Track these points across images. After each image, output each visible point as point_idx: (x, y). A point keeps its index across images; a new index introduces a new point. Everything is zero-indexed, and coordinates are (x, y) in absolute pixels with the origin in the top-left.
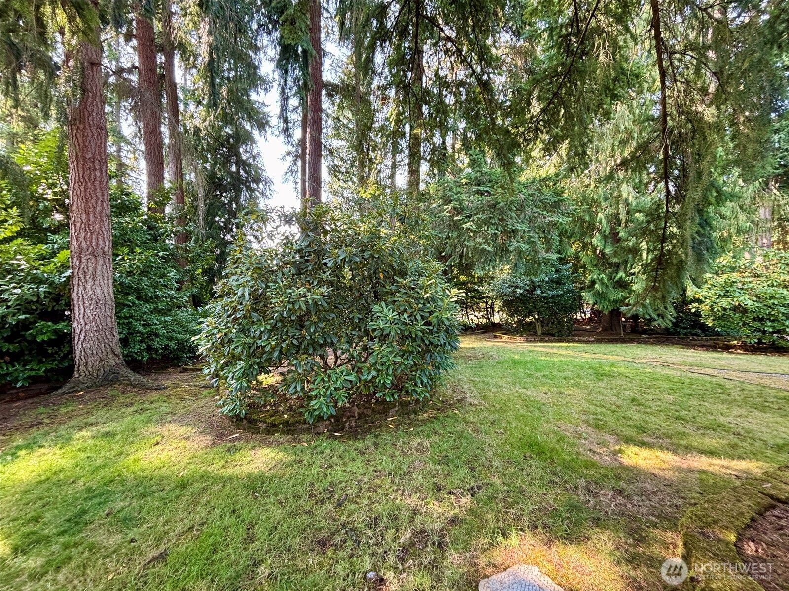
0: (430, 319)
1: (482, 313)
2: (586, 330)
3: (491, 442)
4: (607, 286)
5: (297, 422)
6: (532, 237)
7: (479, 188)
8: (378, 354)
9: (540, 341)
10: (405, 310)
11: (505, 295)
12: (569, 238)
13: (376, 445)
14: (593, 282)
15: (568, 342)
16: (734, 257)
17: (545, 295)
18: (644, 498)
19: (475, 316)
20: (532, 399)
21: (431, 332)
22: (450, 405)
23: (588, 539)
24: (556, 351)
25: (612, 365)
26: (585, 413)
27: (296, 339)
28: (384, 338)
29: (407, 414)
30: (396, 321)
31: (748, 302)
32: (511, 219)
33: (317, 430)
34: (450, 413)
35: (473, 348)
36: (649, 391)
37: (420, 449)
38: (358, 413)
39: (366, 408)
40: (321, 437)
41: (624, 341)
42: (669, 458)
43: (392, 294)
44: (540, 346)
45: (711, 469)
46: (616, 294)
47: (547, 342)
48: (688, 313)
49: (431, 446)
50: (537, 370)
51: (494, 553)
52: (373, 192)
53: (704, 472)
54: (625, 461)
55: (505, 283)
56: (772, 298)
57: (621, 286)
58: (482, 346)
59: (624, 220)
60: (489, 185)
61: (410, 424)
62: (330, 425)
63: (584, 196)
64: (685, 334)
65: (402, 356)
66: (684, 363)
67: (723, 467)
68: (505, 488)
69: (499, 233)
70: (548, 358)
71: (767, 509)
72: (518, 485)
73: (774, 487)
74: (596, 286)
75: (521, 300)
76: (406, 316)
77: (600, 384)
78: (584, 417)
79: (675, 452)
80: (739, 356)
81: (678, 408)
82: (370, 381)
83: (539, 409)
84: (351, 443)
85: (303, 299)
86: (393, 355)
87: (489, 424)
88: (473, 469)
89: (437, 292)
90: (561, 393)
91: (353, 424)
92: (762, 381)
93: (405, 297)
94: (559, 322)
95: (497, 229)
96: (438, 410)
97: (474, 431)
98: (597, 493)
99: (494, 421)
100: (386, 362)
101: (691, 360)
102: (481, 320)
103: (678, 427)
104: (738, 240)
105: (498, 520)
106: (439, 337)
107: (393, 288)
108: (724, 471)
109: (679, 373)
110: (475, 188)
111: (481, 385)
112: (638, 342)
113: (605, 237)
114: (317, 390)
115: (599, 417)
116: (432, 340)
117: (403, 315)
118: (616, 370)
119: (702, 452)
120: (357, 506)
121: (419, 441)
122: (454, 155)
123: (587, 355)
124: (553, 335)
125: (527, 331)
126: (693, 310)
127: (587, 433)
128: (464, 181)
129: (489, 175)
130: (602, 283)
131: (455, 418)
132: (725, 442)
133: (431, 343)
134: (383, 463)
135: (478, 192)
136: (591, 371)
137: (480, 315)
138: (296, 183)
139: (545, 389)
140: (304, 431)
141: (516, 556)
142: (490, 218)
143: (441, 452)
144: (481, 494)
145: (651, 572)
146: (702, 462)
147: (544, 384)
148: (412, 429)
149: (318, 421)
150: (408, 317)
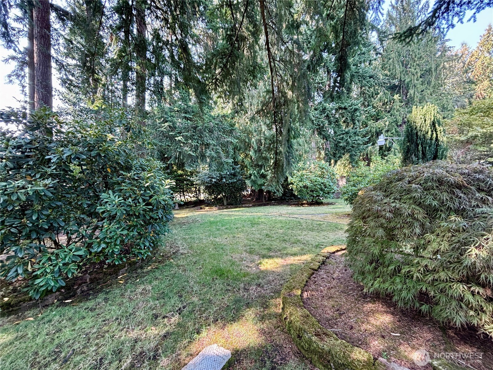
0: (150, 201)
1: (193, 194)
2: (249, 201)
3: (194, 275)
4: (257, 177)
5: (21, 301)
6: (218, 149)
7: (186, 115)
8: (107, 231)
9: (226, 209)
10: (130, 196)
11: (206, 183)
12: (239, 150)
13: (106, 300)
14: (251, 175)
15: (240, 207)
16: (304, 163)
17: (228, 182)
18: (269, 285)
19: (189, 196)
20: (219, 243)
21: (151, 210)
22: (168, 257)
23: (243, 316)
24: (233, 213)
25: (259, 218)
26: (245, 246)
27: (15, 227)
28: (112, 218)
29: (135, 270)
30: (122, 204)
31: (308, 184)
32: (206, 137)
33: (46, 303)
34: (167, 262)
35: (187, 217)
36: (273, 229)
37: (144, 293)
38: (90, 279)
39: (98, 273)
40: (50, 308)
41: (265, 205)
42: (279, 261)
43: (119, 184)
44: (225, 212)
45: (294, 262)
46: (260, 181)
47: (229, 208)
48: (289, 189)
49: (152, 289)
50: (222, 226)
51: (191, 347)
52: (100, 106)
53: (292, 264)
54: (262, 268)
55: (206, 175)
56: (316, 181)
57: (263, 177)
58: (192, 215)
59: (263, 143)
60: (193, 114)
61: (136, 277)
62: (60, 295)
63: (246, 128)
64: (288, 199)
65: (128, 230)
66: (287, 213)
67: (299, 260)
68: (201, 302)
69: (199, 145)
70: (229, 218)
71: (311, 275)
72: (208, 298)
73: (314, 265)
74: (252, 177)
75: (215, 185)
76: (130, 200)
77: (253, 229)
78: (245, 248)
79: (282, 258)
80: (306, 208)
81: (284, 235)
82: (101, 252)
83: (222, 248)
84: (82, 304)
85: (23, 191)
86: (120, 230)
87: (193, 264)
88: (181, 296)
89: (155, 182)
90: (234, 237)
91: (85, 288)
92: (313, 218)
93: (129, 186)
94: (235, 197)
95: (198, 142)
96: (159, 262)
97: (182, 271)
98: (248, 289)
99: (196, 262)
100: (114, 236)
101: (290, 212)
102: (193, 199)
103: (284, 245)
104: (305, 156)
105: (195, 324)
106: (157, 213)
107: (119, 179)
108: (299, 262)
109: (285, 218)
110: (183, 115)
111: (189, 240)
112: (271, 205)
113: (255, 151)
114: (44, 269)
115: (252, 247)
116: (152, 216)
117: (128, 199)
118: (260, 220)
119: (292, 255)
120: (84, 355)
121: (143, 287)
122: (171, 91)
123: (248, 214)
124: (232, 205)
125: (218, 203)
126: (290, 188)
127: (246, 257)
128: (176, 109)
129: (192, 108)
130: (255, 176)
131: (171, 266)
132: (299, 248)
133: (151, 218)
134: (112, 312)
135: (185, 117)
136: (249, 222)
137: (192, 196)
138: (24, 87)
139: (226, 236)
140: (30, 308)
141: (204, 342)
142: (193, 135)
143: (159, 291)
144: (185, 311)
145: (270, 322)
146: (292, 260)
147: (226, 233)
148: (138, 280)
149: (46, 295)
150: (133, 201)
